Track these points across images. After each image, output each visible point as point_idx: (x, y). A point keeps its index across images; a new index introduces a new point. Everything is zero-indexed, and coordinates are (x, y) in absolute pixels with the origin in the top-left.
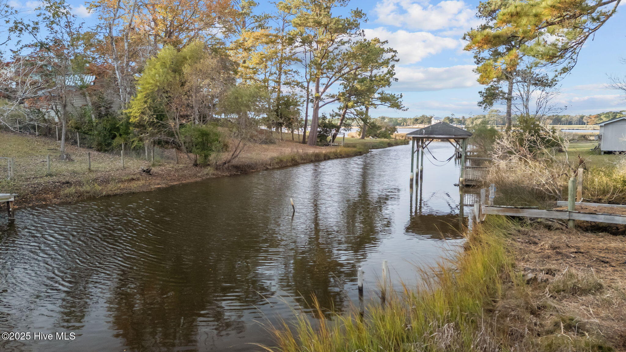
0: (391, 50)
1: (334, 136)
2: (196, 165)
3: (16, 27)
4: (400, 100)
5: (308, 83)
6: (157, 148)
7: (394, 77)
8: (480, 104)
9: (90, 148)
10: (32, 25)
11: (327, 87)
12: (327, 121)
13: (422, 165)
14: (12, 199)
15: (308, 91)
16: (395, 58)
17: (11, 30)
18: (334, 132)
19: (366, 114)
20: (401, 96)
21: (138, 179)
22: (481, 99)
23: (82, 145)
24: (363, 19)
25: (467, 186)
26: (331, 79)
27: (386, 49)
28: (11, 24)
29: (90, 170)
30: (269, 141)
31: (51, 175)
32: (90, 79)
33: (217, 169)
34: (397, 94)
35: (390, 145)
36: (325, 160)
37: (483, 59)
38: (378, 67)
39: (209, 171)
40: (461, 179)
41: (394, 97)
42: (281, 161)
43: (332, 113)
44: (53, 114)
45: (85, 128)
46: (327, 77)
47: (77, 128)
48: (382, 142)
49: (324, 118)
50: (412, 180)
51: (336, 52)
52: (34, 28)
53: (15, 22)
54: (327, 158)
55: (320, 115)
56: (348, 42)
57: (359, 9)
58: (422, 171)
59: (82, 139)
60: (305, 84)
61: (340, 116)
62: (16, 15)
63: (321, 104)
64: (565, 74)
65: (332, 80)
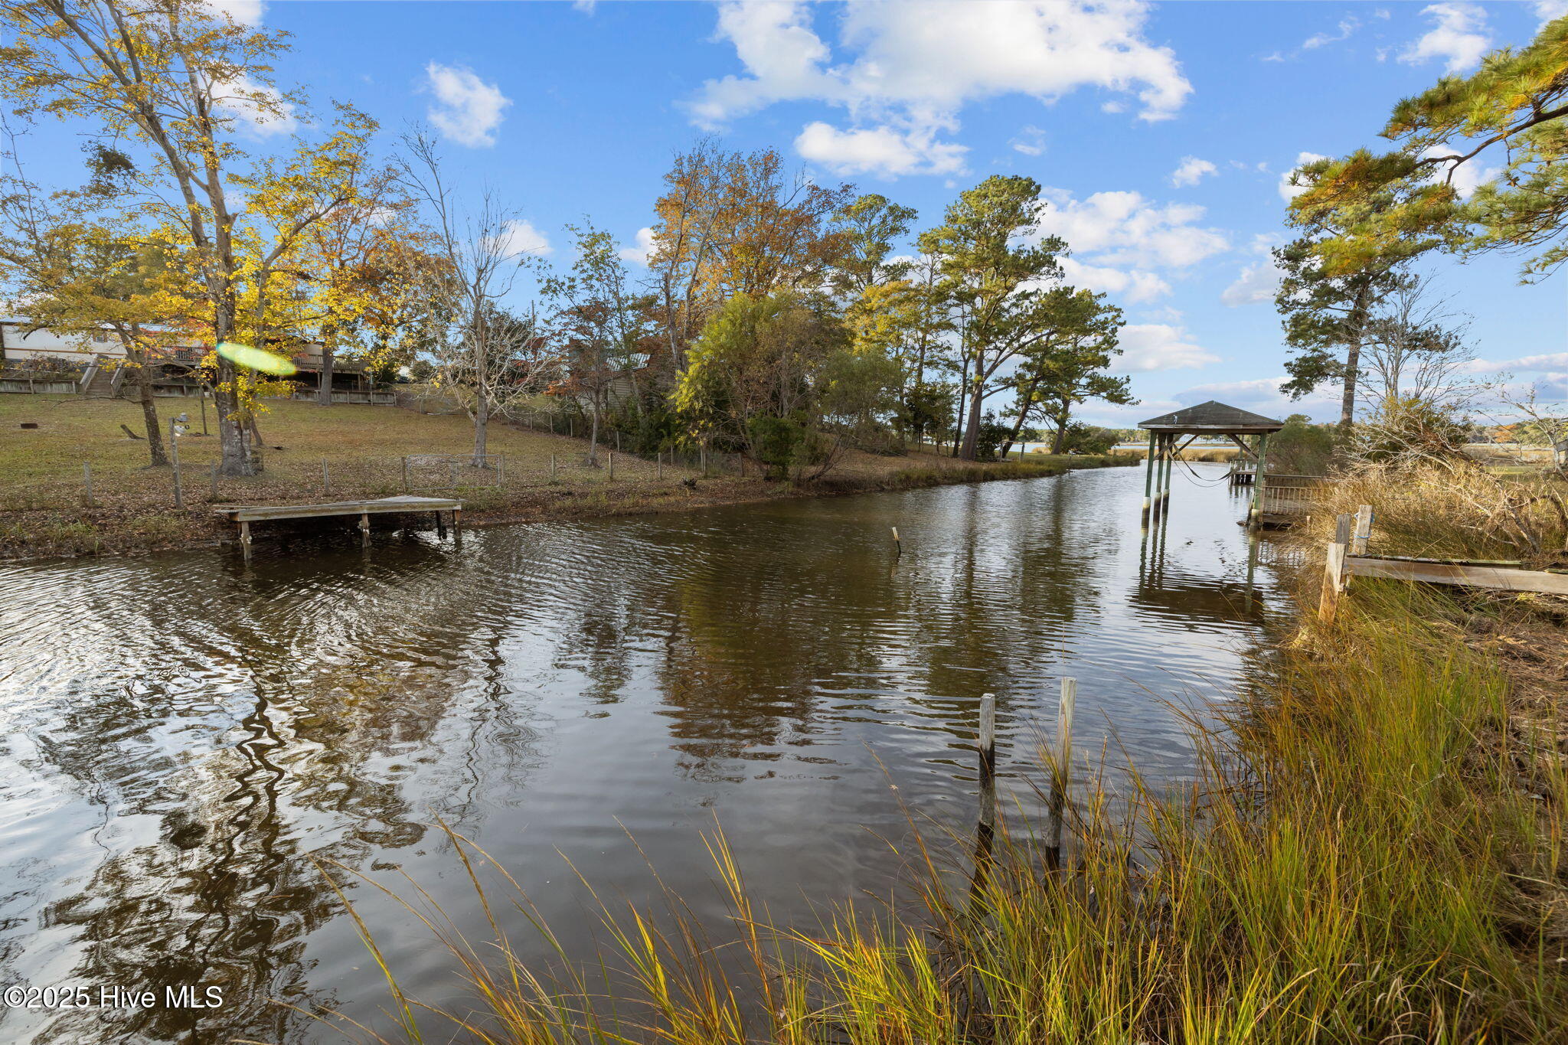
0: (1111, 308)
1: (1006, 449)
2: (768, 479)
3: (549, 287)
4: (1125, 386)
5: (966, 362)
6: (719, 454)
7: (1117, 347)
8: (1285, 388)
9: (631, 452)
10: (567, 284)
11: (994, 367)
12: (995, 423)
13: (1167, 487)
14: (459, 507)
15: (965, 374)
16: (1119, 320)
17: (544, 292)
18: (1006, 441)
19: (1065, 410)
20: (1128, 380)
21: (674, 494)
22: (1290, 378)
23: (623, 449)
24: (1062, 251)
25: (1269, 527)
26: (1002, 352)
27: (1102, 306)
28: (544, 285)
29: (612, 479)
30: (898, 451)
31: (556, 484)
32: (642, 359)
33: (799, 486)
34: (1120, 376)
35: (1105, 464)
36: (985, 480)
37: (1296, 303)
38: (1086, 332)
39: (786, 488)
40: (1254, 511)
41: (1114, 381)
42: (908, 477)
43: (1003, 410)
44: (592, 407)
45: (627, 425)
46: (996, 348)
47: (619, 426)
48: (1092, 459)
49: (991, 416)
50: (1147, 511)
51: (1015, 311)
52: (570, 287)
53: (549, 281)
54: (990, 477)
55: (983, 413)
56: (1035, 293)
57: (1056, 236)
58: (1166, 499)
59: (624, 440)
60: (962, 364)
61: (1017, 414)
62: (549, 271)
63: (984, 393)
64: (1557, 264)
65: (1005, 353)
